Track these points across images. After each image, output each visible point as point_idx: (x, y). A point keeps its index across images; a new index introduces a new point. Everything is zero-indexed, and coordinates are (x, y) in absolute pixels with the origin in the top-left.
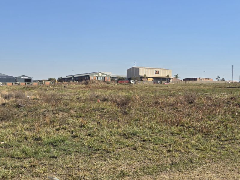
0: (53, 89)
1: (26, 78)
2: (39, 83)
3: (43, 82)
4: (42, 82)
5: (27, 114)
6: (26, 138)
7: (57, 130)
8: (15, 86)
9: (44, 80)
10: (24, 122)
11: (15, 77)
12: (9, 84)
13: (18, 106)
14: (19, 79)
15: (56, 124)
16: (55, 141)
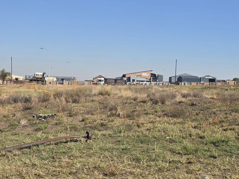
0: (234, 89)
1: (210, 78)
2: (223, 83)
3: (227, 82)
4: (226, 82)
5: (200, 113)
6: (190, 135)
7: (225, 130)
8: (199, 86)
9: (229, 80)
10: (193, 121)
11: (200, 77)
12: (194, 84)
13: (193, 105)
14: (204, 78)
15: (224, 124)
16: (218, 141)
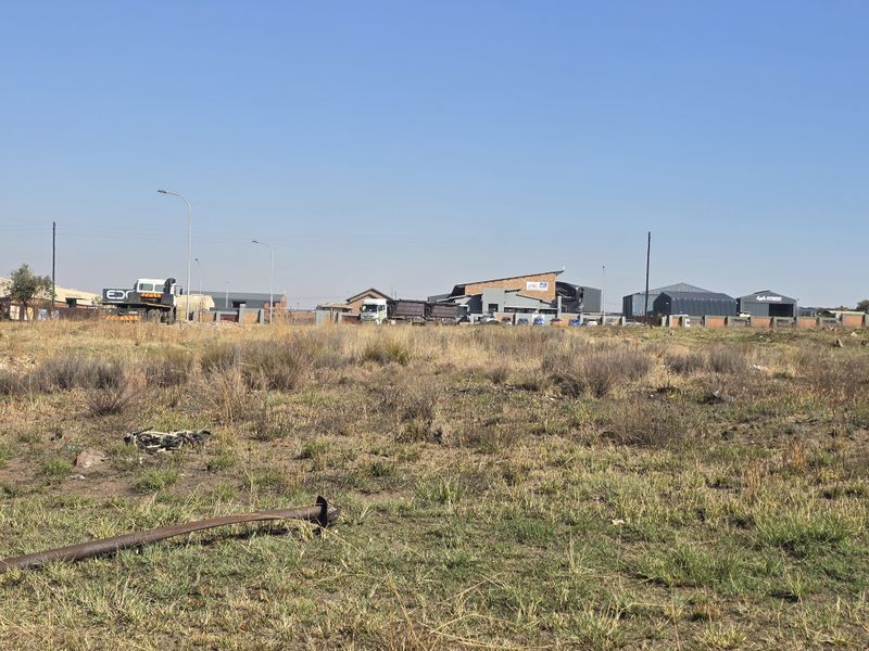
0: (863, 343)
1: (774, 299)
2: (821, 319)
3: (837, 316)
4: (834, 316)
5: (735, 429)
6: (701, 514)
7: (828, 496)
8: (734, 330)
9: (842, 309)
10: (711, 459)
11: (735, 297)
12: (715, 322)
13: (710, 399)
14: (750, 303)
15: (825, 473)
16: (802, 536)
